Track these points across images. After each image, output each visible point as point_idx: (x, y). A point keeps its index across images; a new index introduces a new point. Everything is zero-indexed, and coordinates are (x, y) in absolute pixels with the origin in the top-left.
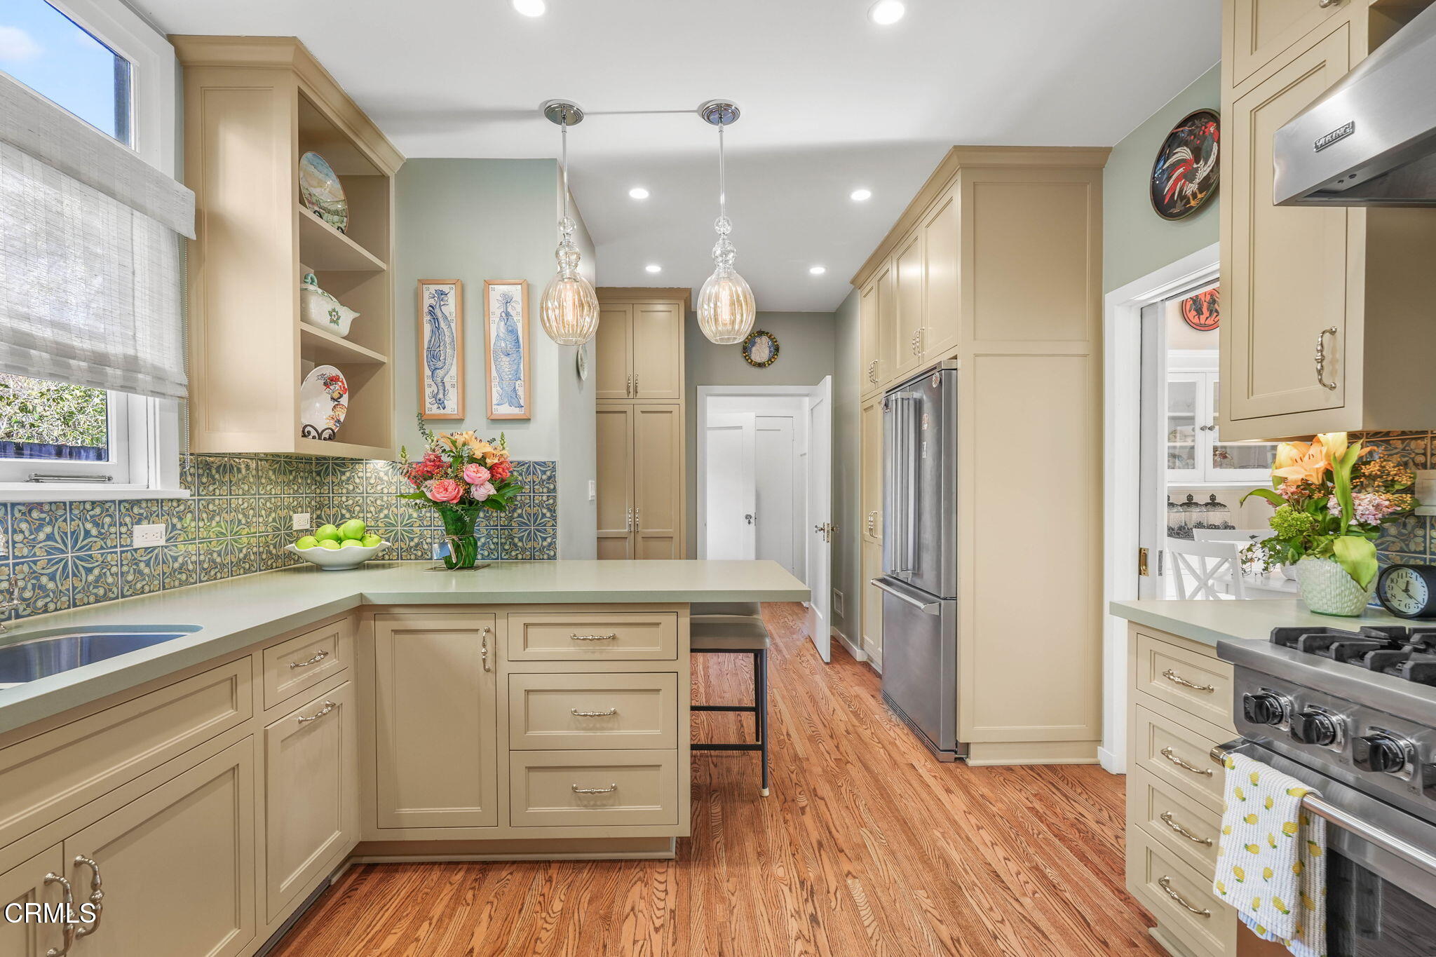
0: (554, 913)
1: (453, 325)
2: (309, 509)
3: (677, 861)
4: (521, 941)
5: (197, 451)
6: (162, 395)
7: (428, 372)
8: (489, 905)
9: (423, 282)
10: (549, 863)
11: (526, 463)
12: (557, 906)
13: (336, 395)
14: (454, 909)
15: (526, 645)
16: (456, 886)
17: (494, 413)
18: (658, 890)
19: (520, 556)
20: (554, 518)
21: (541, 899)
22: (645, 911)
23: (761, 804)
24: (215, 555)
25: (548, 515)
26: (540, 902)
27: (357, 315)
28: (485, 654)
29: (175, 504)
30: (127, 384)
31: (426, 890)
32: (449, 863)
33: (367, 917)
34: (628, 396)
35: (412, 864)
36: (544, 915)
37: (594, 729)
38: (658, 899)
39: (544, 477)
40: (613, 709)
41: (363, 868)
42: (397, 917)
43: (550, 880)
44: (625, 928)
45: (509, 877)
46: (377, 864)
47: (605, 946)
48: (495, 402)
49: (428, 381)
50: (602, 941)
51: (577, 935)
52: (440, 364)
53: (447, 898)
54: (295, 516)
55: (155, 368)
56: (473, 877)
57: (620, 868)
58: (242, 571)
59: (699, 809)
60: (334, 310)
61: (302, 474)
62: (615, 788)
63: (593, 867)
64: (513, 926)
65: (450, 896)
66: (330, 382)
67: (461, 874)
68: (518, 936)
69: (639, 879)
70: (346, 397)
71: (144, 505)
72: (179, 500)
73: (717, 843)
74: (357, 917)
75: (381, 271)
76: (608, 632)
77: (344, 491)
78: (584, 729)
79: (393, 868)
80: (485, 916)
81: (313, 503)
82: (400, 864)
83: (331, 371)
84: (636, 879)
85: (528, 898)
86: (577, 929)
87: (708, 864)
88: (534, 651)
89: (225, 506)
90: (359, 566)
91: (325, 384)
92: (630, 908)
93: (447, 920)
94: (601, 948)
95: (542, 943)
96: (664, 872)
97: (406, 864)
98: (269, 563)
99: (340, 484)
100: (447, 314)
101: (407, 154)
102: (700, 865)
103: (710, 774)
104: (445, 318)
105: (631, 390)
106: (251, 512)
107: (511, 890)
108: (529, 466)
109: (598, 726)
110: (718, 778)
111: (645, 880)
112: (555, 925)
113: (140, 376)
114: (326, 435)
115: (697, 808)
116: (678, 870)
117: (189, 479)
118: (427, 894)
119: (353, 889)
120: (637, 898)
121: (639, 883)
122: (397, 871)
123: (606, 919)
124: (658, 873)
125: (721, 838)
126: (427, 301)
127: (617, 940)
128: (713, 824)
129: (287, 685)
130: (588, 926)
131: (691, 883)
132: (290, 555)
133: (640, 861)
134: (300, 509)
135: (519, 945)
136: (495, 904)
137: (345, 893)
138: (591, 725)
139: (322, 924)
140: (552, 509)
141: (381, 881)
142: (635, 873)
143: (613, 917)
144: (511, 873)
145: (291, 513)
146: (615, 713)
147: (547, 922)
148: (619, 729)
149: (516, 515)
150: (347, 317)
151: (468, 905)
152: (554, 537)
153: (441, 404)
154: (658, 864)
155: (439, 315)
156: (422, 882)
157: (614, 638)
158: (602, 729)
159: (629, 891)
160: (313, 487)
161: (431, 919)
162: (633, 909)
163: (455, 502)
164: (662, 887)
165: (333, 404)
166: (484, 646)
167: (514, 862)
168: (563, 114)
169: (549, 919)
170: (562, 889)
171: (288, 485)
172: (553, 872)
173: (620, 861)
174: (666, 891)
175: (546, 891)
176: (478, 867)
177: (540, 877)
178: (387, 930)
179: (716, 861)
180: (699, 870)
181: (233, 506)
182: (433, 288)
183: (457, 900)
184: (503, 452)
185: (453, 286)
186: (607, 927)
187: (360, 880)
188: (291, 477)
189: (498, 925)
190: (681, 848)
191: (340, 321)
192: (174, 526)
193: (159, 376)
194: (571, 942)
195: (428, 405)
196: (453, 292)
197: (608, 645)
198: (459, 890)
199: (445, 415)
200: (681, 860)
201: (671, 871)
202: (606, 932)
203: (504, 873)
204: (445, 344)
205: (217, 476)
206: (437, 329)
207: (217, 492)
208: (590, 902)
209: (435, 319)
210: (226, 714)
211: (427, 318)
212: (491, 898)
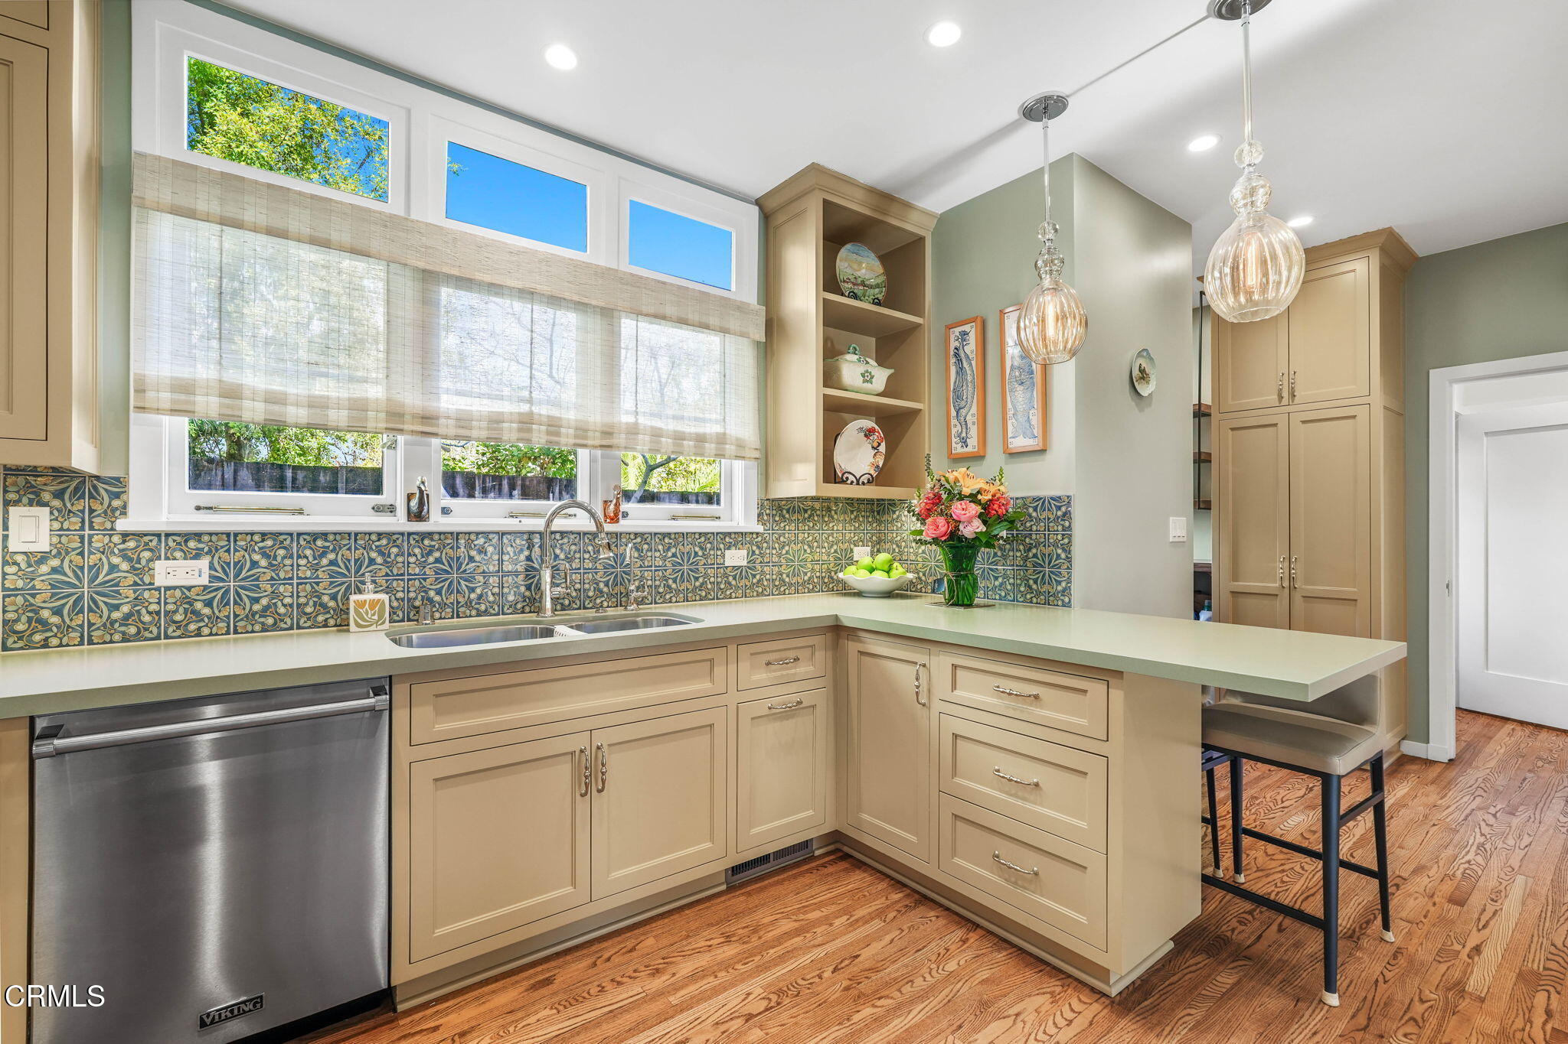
0: (943, 970)
1: (974, 363)
2: (870, 544)
3: (1113, 1002)
4: (896, 975)
5: (772, 496)
6: (743, 458)
7: (953, 413)
8: (899, 932)
9: (949, 327)
10: (977, 926)
11: (1040, 499)
12: (952, 966)
13: (875, 444)
14: (872, 919)
15: (954, 687)
16: (888, 902)
17: (1010, 446)
18: (1062, 1015)
19: (1035, 600)
20: (1069, 559)
21: (943, 952)
22: (1028, 1026)
23: (1310, 1010)
24: (784, 576)
25: (1063, 556)
26: (939, 954)
27: (892, 371)
28: (918, 687)
29: (755, 536)
30: (719, 453)
31: (866, 893)
32: (899, 882)
33: (816, 890)
34: (1280, 401)
35: (873, 868)
36: (933, 966)
37: (1015, 795)
38: (1054, 1023)
39: (1059, 513)
40: (1035, 780)
41: (841, 854)
42: (832, 901)
43: (964, 942)
44: (992, 1025)
45: (934, 919)
46: (851, 857)
47: (960, 1027)
48: (1010, 435)
49: (954, 421)
50: (961, 1021)
51: (946, 1000)
52: (963, 403)
53: (874, 908)
54: (856, 549)
55: (737, 439)
56: (907, 903)
57: (1041, 971)
58: (806, 590)
59: (1201, 965)
60: (867, 371)
61: (863, 513)
62: (1036, 874)
63: (1016, 954)
64: (902, 959)
65: (878, 907)
66: (869, 433)
67: (900, 895)
68: (898, 969)
69: (1052, 993)
70: (883, 444)
71: (733, 536)
72: (757, 534)
73: (1189, 1015)
74: (811, 885)
75: (919, 325)
76: (1034, 690)
77: (895, 528)
78: (1006, 793)
79: (860, 865)
80: (888, 938)
81: (874, 538)
82: (865, 864)
83: (868, 423)
84: (1049, 990)
85: (933, 944)
86: (951, 995)
87: (1151, 1029)
88: (961, 694)
89: (793, 538)
90: (889, 595)
91: (866, 436)
92: (1016, 1012)
93: (860, 924)
94: (955, 1026)
95: (912, 987)
96: (1085, 1003)
97: (869, 866)
98: (831, 586)
99: (891, 522)
100: (968, 353)
101: (939, 210)
102: (1139, 1024)
103: (1260, 937)
104: (967, 357)
105: (1285, 394)
106: (815, 544)
107: (925, 930)
108: (1044, 501)
109: (1020, 794)
110: (1270, 946)
111: (1058, 997)
112: (933, 981)
113: (727, 446)
114: (864, 479)
115: (1200, 963)
116: (1105, 1011)
117: (765, 518)
118: (865, 896)
119: (824, 866)
120: (1031, 1009)
121: (1049, 996)
122: (860, 868)
123: (984, 1005)
124: (1080, 1000)
125: (1198, 1013)
126: (954, 344)
127: (976, 1030)
128: (1204, 992)
129: (761, 676)
130: (963, 1000)
131: (1108, 1033)
132: (839, 581)
133: (1070, 976)
134: (861, 543)
135: (892, 976)
136: (903, 934)
137: (818, 866)
138: (1013, 792)
139: (789, 879)
140: (1067, 548)
141: (846, 870)
142: (1054, 985)
143: (990, 1010)
144: (937, 917)
145: (852, 546)
146: (1037, 785)
147: (930, 973)
148: (1041, 805)
149: (1031, 555)
150: (881, 377)
151: (885, 921)
152: (1069, 581)
153: (965, 443)
154: (1087, 991)
155: (962, 355)
156: (869, 886)
157: (1036, 697)
158: (1024, 799)
159: (1030, 996)
160: (874, 525)
161: (851, 916)
162: (1017, 1015)
163: (944, 539)
164: (1069, 1015)
165: (873, 452)
166: (917, 679)
167: (947, 909)
168: (1045, 108)
169: (934, 973)
170: (968, 955)
171: (849, 523)
172: (973, 937)
173: (1048, 964)
174: (1070, 1022)
175: (952, 948)
176: (917, 896)
177: (959, 933)
178: (819, 906)
179: (1165, 1033)
180: (1133, 1027)
181: (800, 539)
182: (957, 330)
183: (880, 914)
184: (1000, 488)
185: (973, 324)
186: (978, 1013)
187: (833, 862)
188: (853, 517)
189: (892, 951)
190: (1132, 993)
191: (874, 380)
192: (753, 552)
193: (740, 444)
194: (934, 1003)
195: (954, 445)
196: (973, 330)
197: (1031, 705)
198: (888, 907)
199: (967, 453)
200: (1119, 1004)
201: (1096, 1007)
202: (973, 1017)
203: (932, 913)
204: (967, 384)
205: (787, 516)
206: (961, 370)
207: (787, 528)
208: (982, 982)
209: (960, 361)
210: (703, 686)
211: (953, 360)
212: (905, 927)
